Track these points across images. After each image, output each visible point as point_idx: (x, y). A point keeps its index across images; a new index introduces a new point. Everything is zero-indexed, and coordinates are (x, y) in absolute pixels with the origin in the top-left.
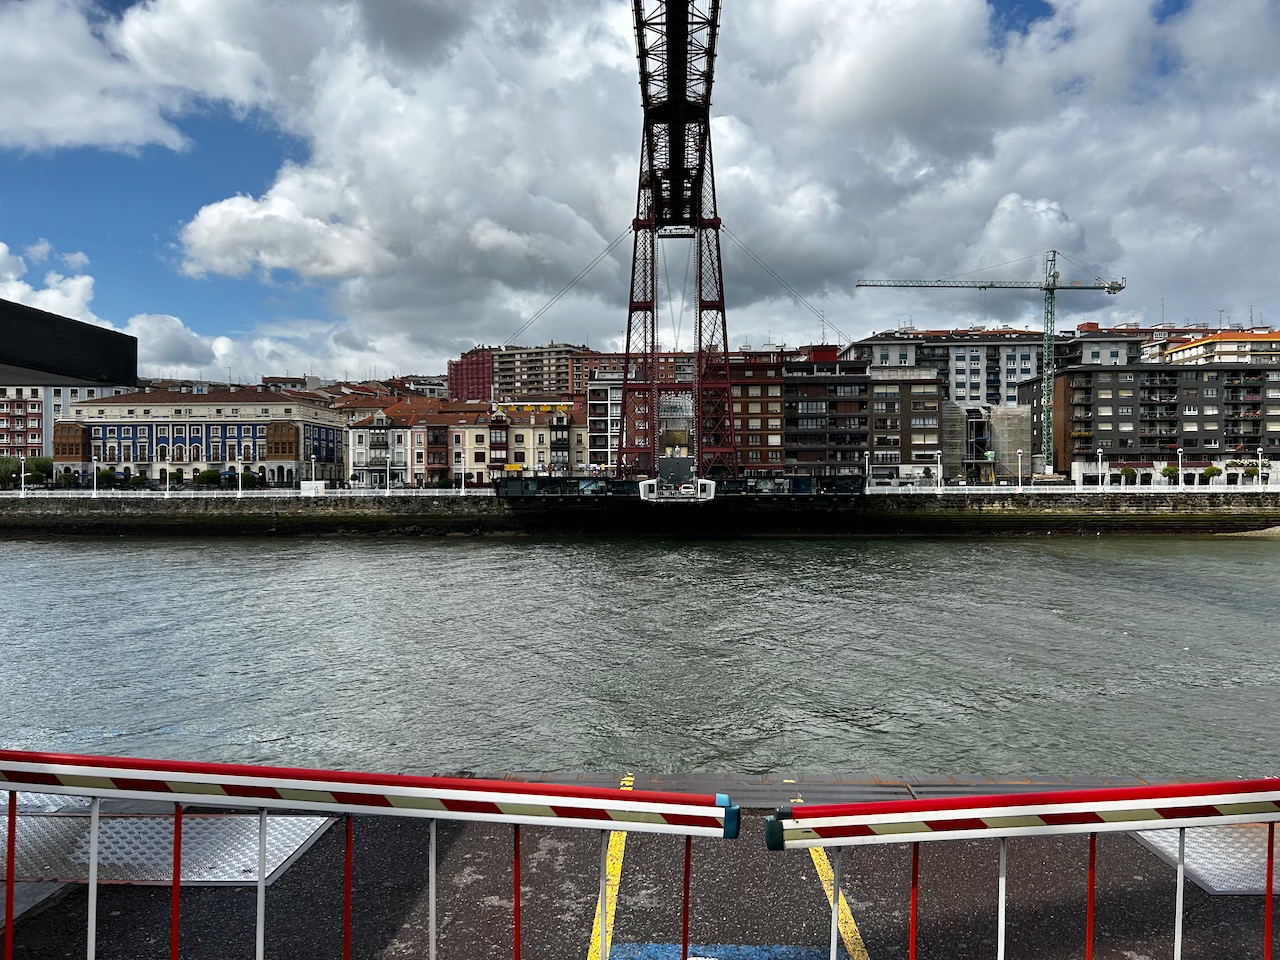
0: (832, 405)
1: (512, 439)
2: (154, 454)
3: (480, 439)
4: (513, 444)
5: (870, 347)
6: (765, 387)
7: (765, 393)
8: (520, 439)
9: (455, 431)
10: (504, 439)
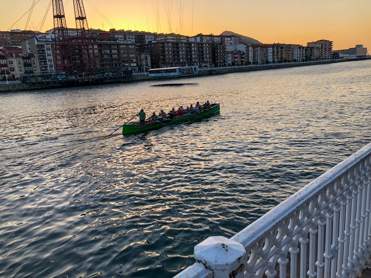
4: (9, 65)
6: (93, 45)
8: (11, 63)
10: (6, 63)
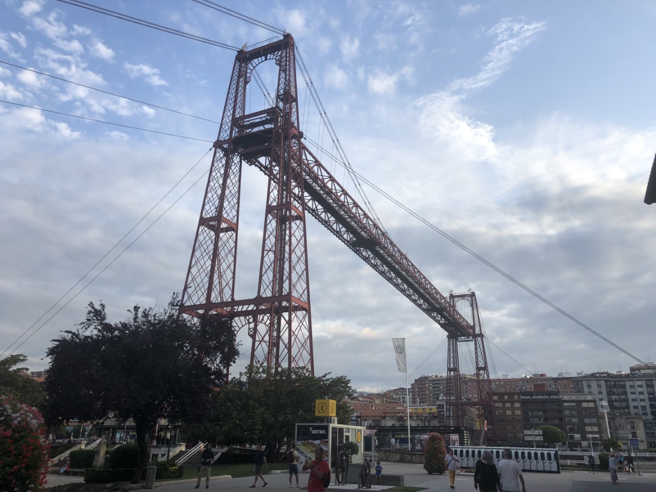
0: (545, 411)
5: (581, 381)
6: (512, 402)
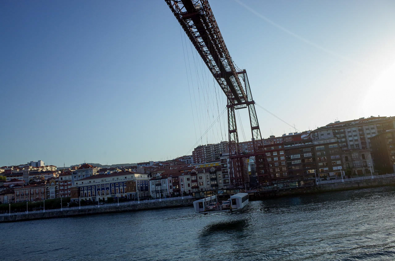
1: (198, 178)
2: (97, 194)
3: (188, 179)
4: (199, 180)
6: (278, 151)
7: (278, 153)
8: (201, 178)
9: (180, 177)
10: (196, 178)
